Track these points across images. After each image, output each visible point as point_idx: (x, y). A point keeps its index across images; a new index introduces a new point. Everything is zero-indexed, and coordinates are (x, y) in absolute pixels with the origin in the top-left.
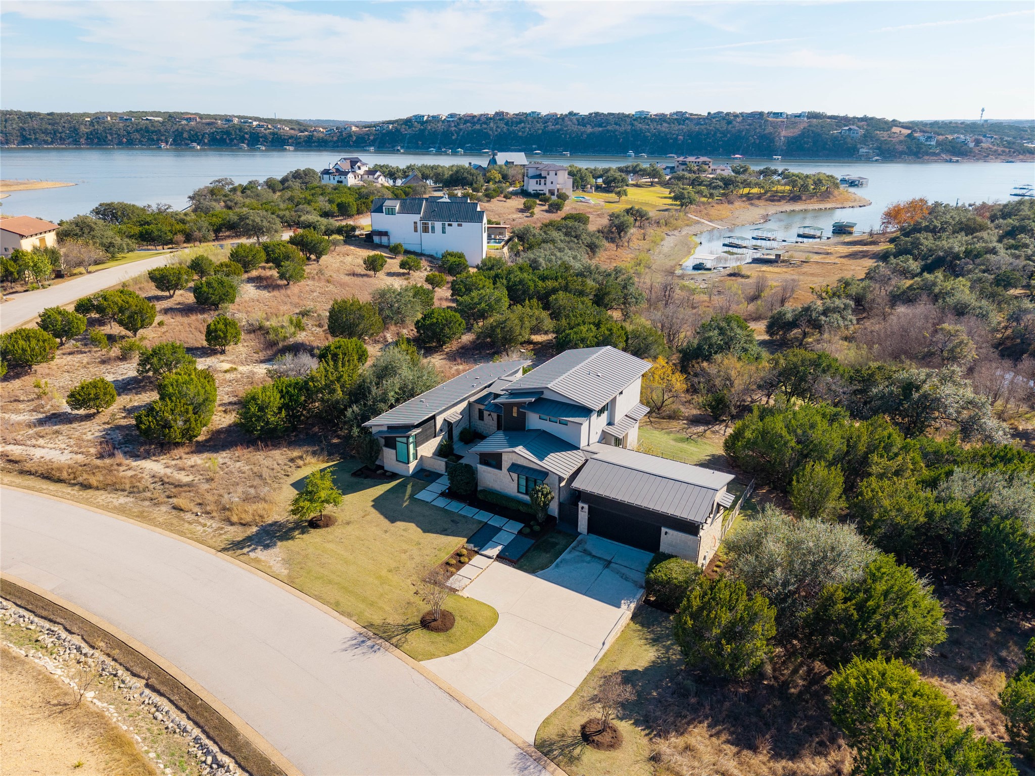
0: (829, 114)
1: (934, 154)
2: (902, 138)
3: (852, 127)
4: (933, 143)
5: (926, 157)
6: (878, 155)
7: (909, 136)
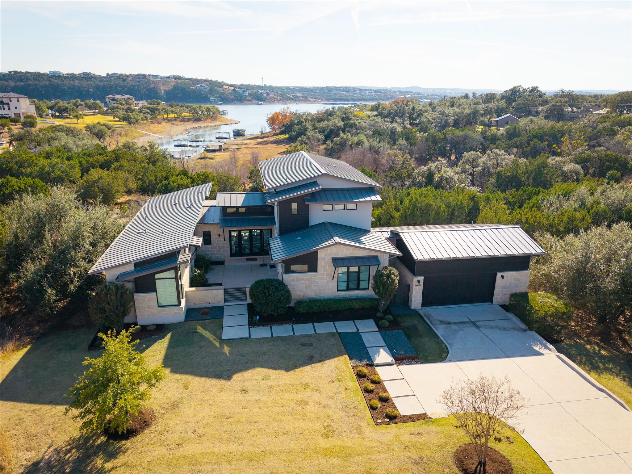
0: (186, 77)
1: (249, 100)
2: (230, 91)
3: (202, 85)
4: (247, 94)
5: (246, 102)
6: (221, 101)
7: (234, 90)
